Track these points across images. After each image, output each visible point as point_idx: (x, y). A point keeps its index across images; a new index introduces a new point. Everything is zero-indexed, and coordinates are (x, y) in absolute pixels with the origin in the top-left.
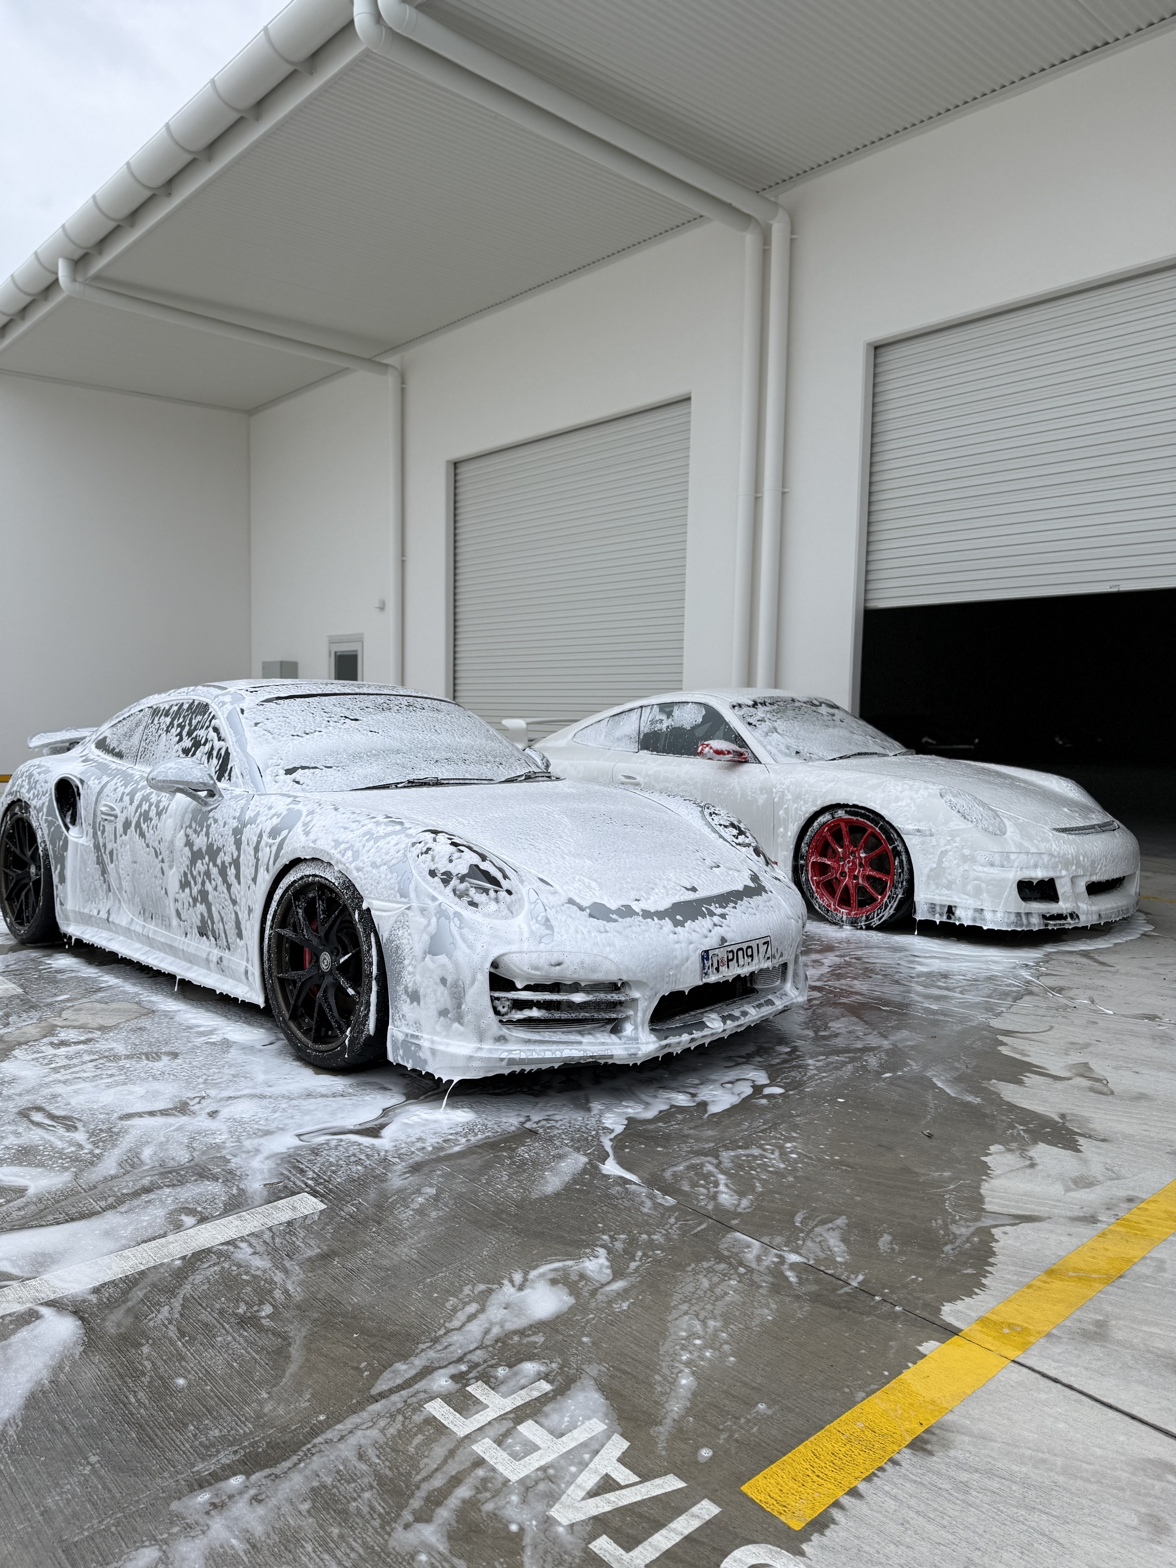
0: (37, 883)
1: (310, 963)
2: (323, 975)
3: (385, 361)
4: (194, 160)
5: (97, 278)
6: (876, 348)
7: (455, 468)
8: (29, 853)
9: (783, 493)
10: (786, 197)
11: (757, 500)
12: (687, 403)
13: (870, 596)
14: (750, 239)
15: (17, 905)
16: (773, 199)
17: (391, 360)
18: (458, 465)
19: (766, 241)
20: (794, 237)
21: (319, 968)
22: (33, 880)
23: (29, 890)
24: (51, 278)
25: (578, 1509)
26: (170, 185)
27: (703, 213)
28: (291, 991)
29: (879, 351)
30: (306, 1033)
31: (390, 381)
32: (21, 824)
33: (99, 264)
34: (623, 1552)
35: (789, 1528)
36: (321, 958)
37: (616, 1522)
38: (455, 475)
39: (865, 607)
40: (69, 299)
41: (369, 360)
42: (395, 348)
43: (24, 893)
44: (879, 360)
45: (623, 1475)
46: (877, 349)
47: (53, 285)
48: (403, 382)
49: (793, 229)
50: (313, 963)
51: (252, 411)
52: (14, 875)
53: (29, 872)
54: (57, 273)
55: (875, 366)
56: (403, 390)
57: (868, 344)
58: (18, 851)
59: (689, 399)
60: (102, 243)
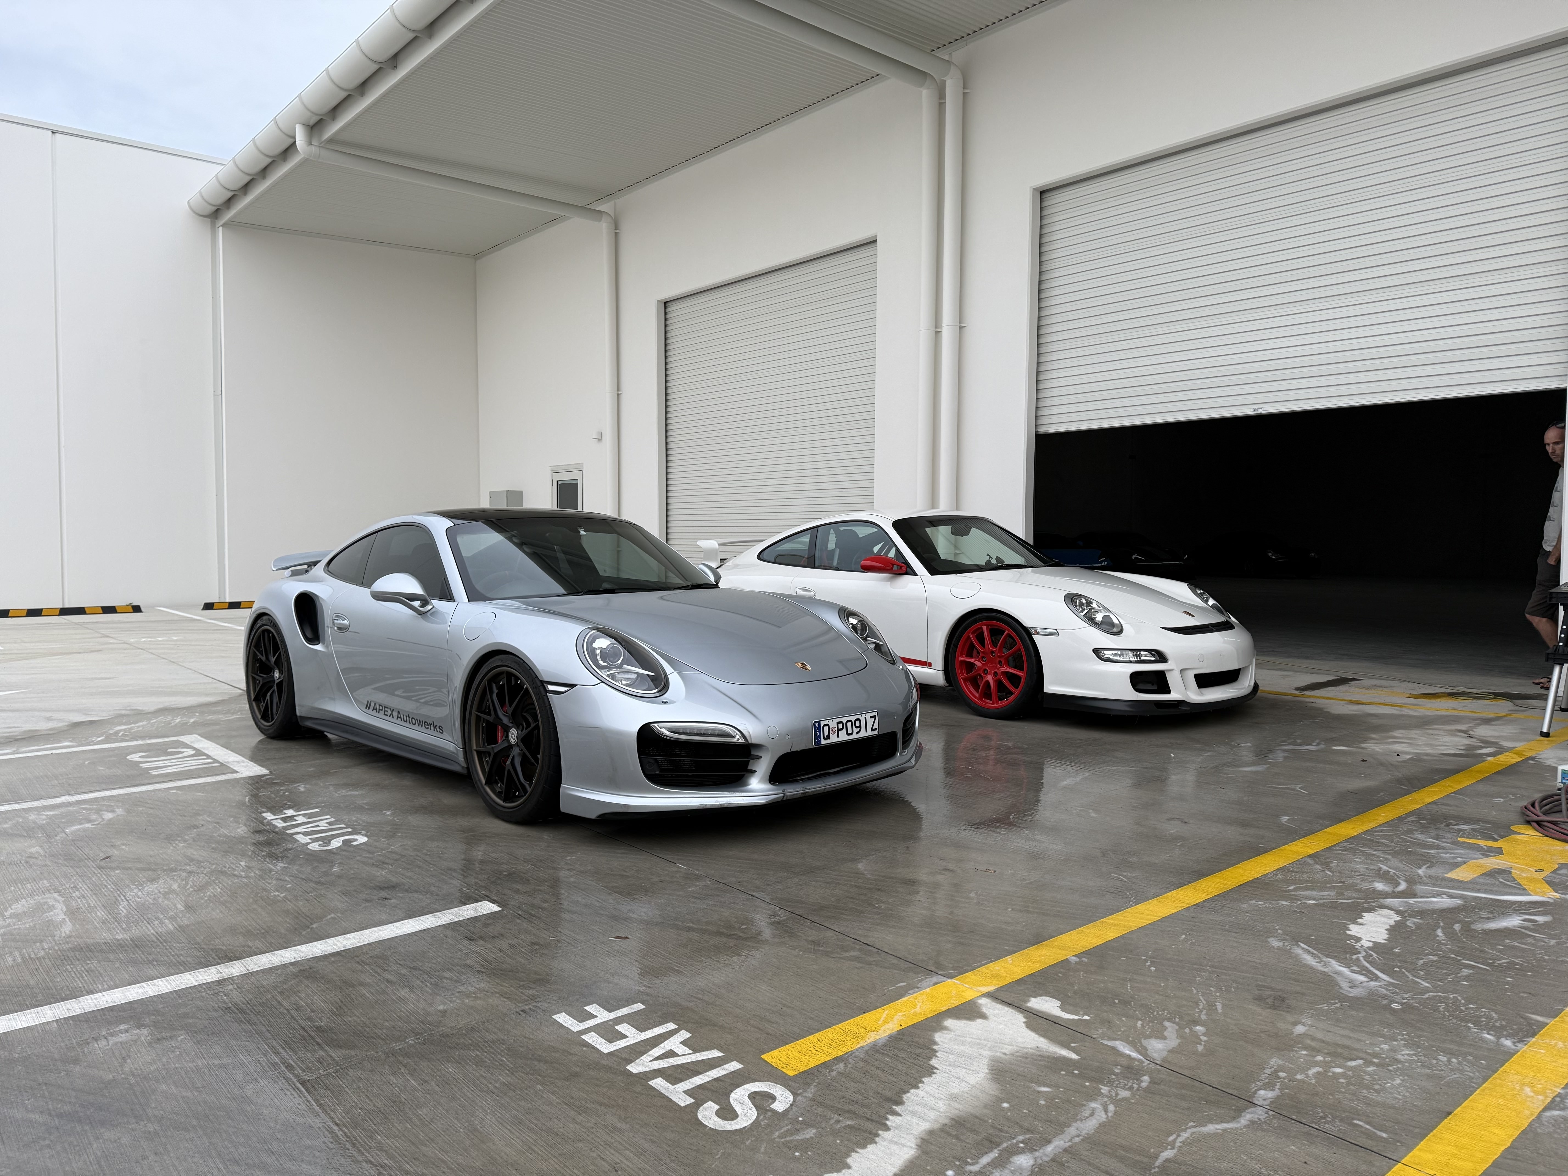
0: (280, 685)
1: (502, 738)
2: (511, 746)
3: (599, 209)
4: (416, 38)
5: (331, 140)
6: (1042, 193)
7: (665, 308)
8: (273, 660)
9: (961, 328)
10: (958, 55)
11: (937, 334)
12: (872, 245)
13: (1041, 422)
14: (926, 94)
15: (263, 704)
16: (946, 58)
17: (605, 207)
18: (668, 304)
19: (942, 95)
20: (966, 91)
21: (508, 741)
22: (276, 682)
23: (274, 691)
24: (291, 141)
25: (646, 1066)
26: (395, 60)
27: (879, 72)
28: (487, 761)
29: (1045, 195)
30: (498, 795)
31: (604, 226)
32: (266, 634)
33: (334, 128)
34: (670, 1085)
35: (786, 1075)
36: (510, 734)
37: (669, 1072)
38: (666, 314)
39: (1036, 432)
40: (305, 162)
41: (584, 208)
42: (608, 196)
43: (269, 694)
44: (1045, 204)
45: (681, 1049)
46: (1044, 193)
47: (290, 149)
48: (616, 227)
49: (965, 84)
50: (504, 738)
51: (477, 256)
52: (260, 679)
53: (273, 676)
54: (294, 138)
55: (1042, 209)
56: (616, 234)
57: (1034, 189)
58: (264, 659)
59: (876, 241)
60: (335, 111)
